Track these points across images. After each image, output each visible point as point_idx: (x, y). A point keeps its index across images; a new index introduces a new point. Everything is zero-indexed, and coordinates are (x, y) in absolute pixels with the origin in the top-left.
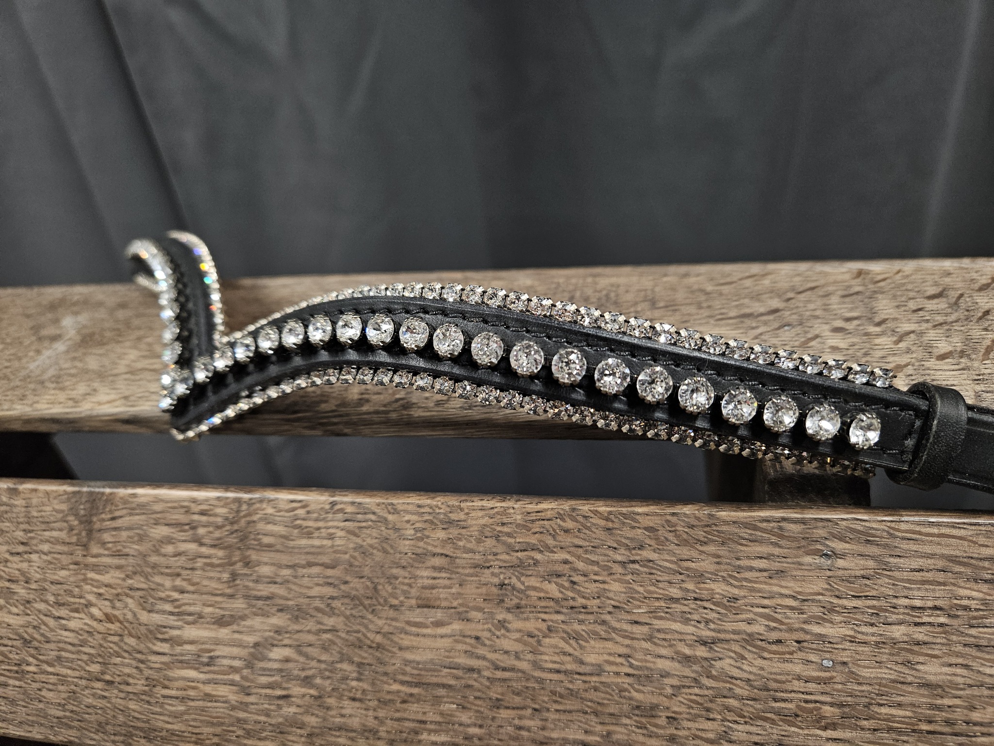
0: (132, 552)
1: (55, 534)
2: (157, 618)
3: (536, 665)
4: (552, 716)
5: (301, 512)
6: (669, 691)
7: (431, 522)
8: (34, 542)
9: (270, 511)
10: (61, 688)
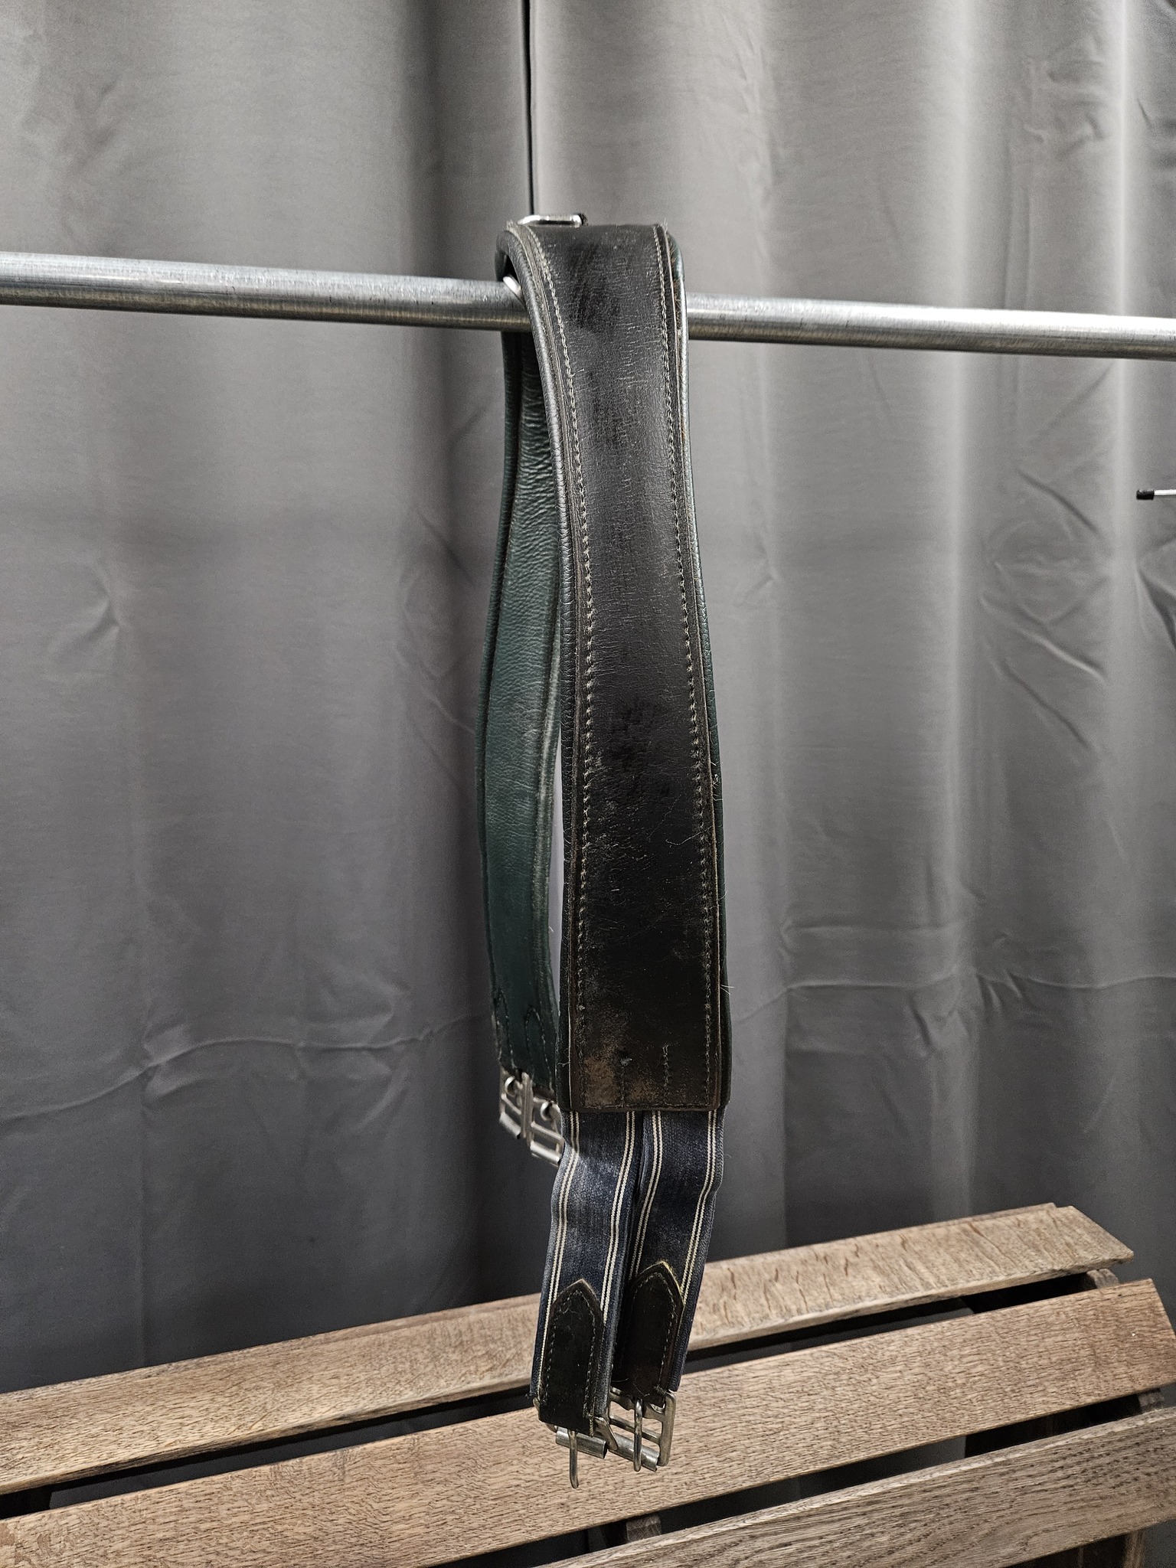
0: (366, 1476)
1: (326, 1478)
2: (383, 1505)
3: (540, 1476)
4: (549, 1495)
5: (441, 1437)
6: (586, 1472)
7: (494, 1427)
8: (315, 1485)
9: (428, 1440)
10: (336, 1557)
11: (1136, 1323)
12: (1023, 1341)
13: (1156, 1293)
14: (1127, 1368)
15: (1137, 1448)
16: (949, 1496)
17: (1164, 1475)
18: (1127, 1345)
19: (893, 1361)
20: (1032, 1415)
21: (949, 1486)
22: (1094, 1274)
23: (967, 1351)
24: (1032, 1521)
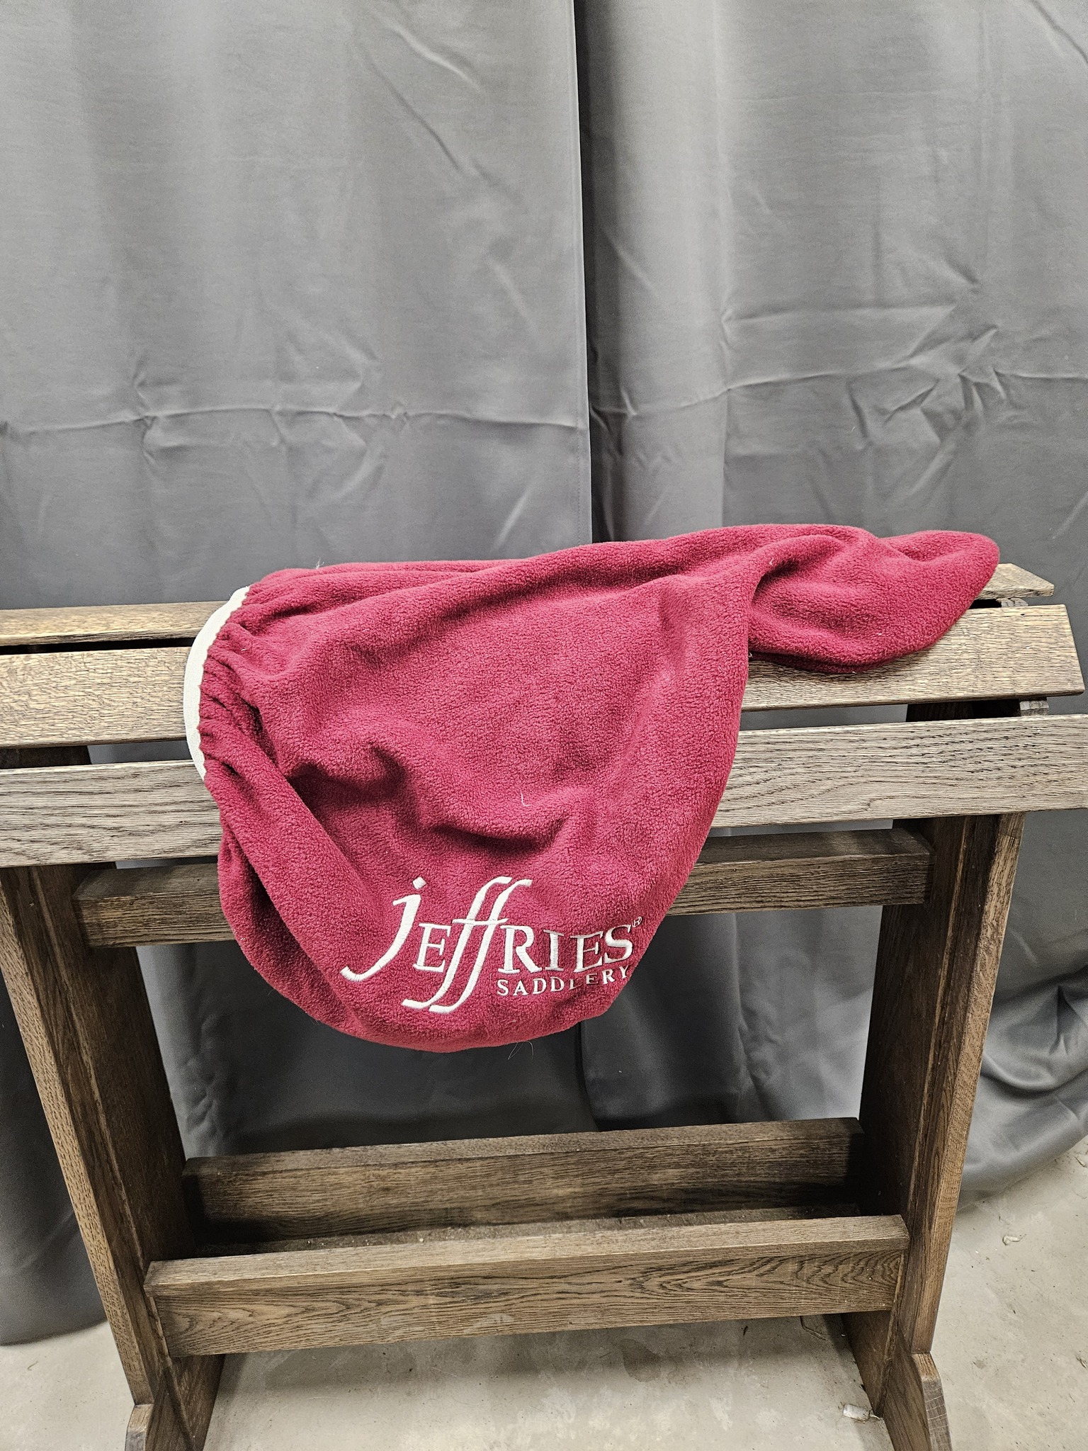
11: (1035, 639)
13: (1067, 617)
14: (1011, 673)
15: (1004, 741)
16: (793, 750)
17: (1032, 770)
18: (1017, 655)
22: (1003, 601)
24: (877, 786)
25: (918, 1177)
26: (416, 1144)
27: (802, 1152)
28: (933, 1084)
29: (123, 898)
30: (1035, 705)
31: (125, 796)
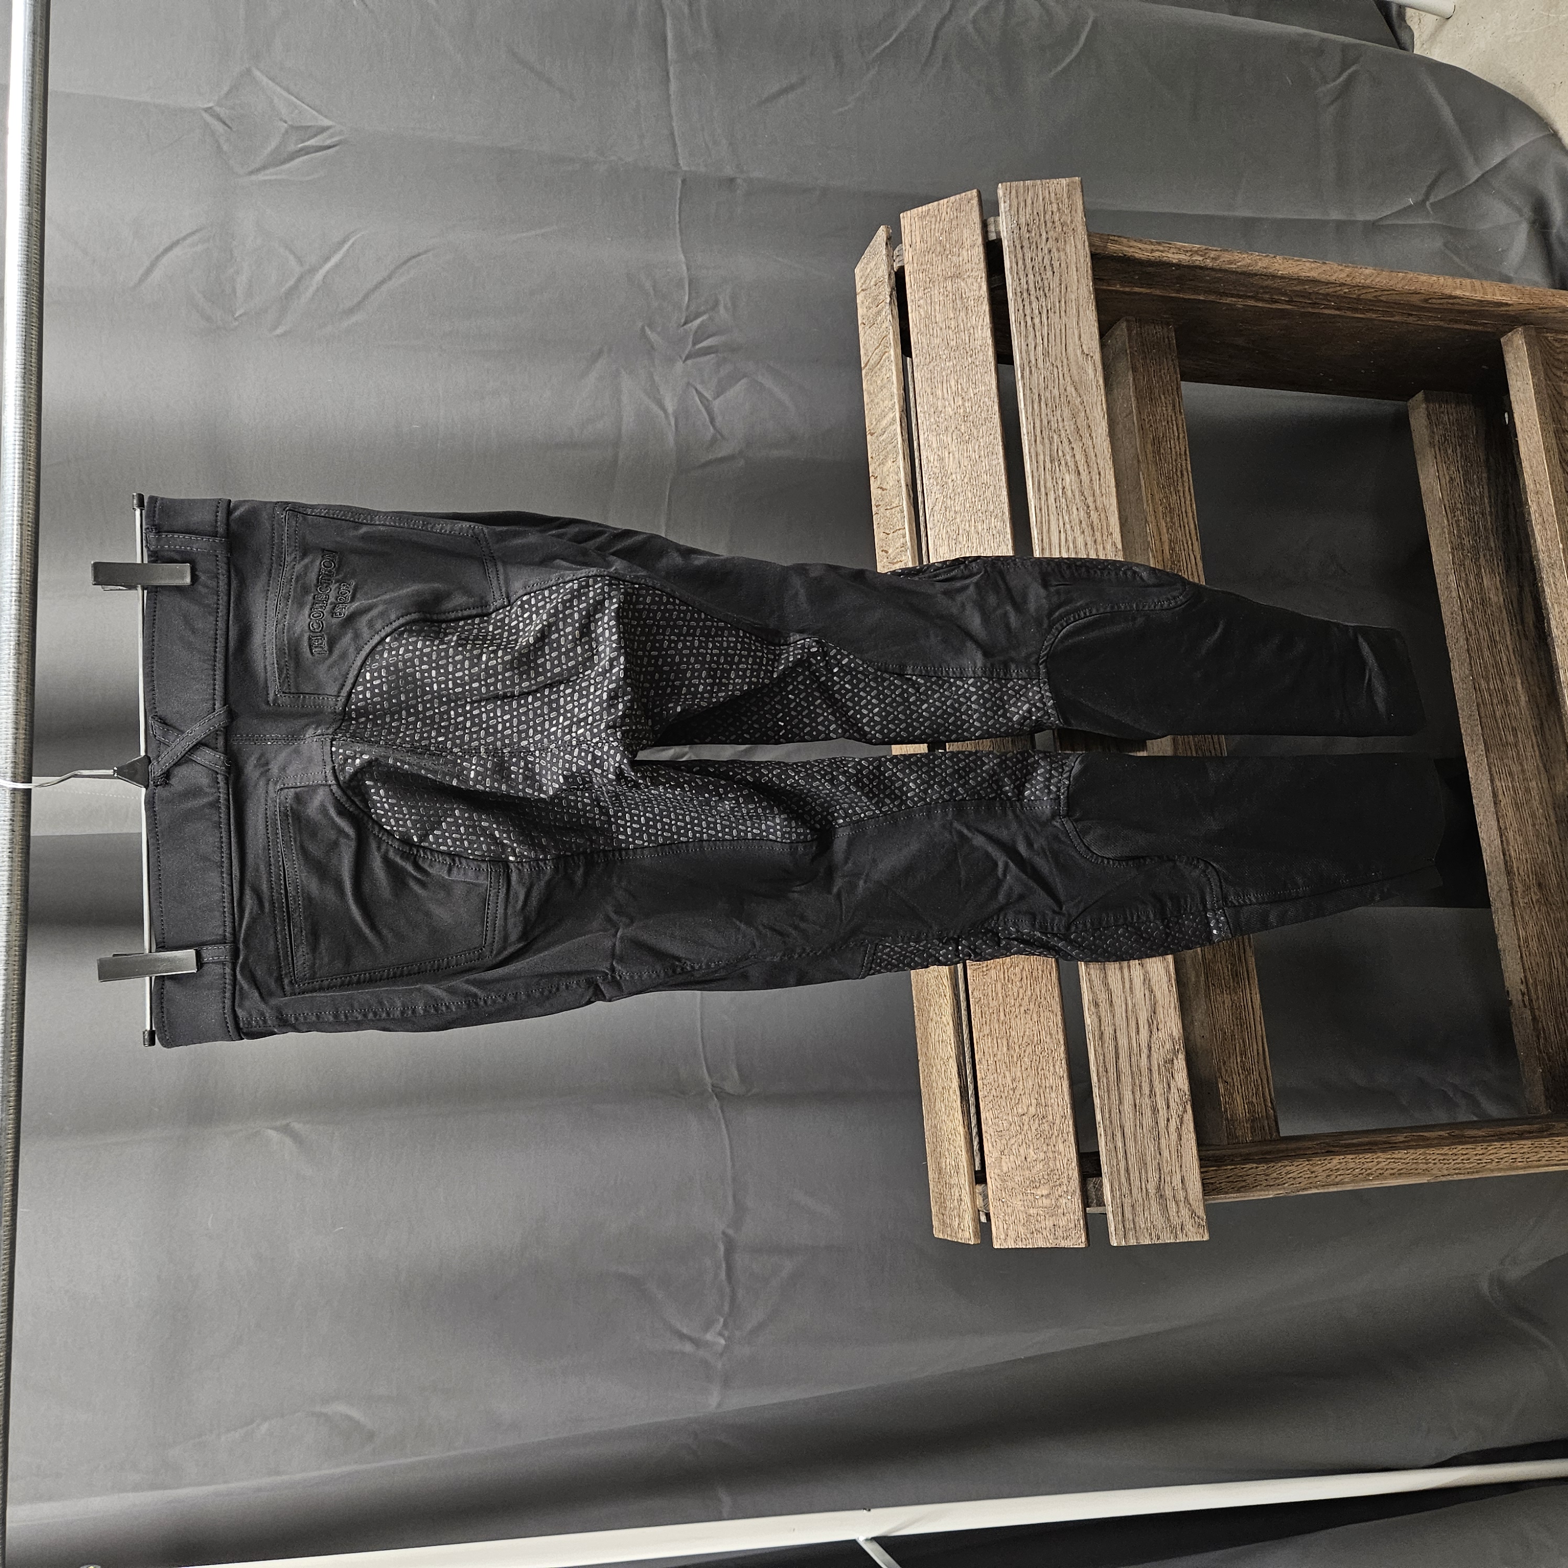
11: (932, 234)
12: (937, 341)
13: (911, 211)
15: (1025, 250)
16: (1041, 421)
17: (1049, 224)
18: (948, 246)
19: (941, 459)
20: (990, 341)
21: (1034, 420)
22: (896, 266)
23: (939, 393)
24: (1070, 349)
25: (1456, 322)
26: (1484, 854)
27: (1450, 451)
28: (1356, 310)
29: (1222, 1091)
30: (992, 228)
31: (1118, 1016)
